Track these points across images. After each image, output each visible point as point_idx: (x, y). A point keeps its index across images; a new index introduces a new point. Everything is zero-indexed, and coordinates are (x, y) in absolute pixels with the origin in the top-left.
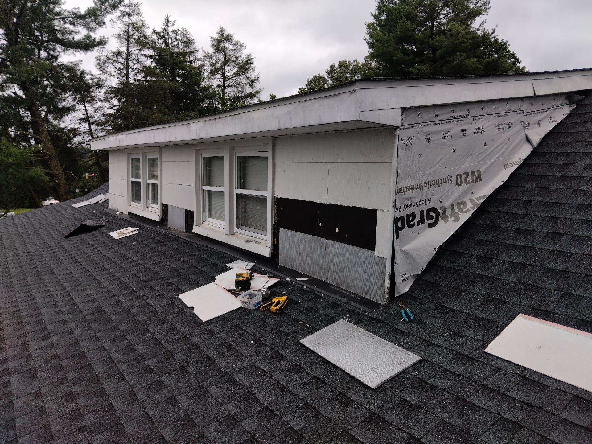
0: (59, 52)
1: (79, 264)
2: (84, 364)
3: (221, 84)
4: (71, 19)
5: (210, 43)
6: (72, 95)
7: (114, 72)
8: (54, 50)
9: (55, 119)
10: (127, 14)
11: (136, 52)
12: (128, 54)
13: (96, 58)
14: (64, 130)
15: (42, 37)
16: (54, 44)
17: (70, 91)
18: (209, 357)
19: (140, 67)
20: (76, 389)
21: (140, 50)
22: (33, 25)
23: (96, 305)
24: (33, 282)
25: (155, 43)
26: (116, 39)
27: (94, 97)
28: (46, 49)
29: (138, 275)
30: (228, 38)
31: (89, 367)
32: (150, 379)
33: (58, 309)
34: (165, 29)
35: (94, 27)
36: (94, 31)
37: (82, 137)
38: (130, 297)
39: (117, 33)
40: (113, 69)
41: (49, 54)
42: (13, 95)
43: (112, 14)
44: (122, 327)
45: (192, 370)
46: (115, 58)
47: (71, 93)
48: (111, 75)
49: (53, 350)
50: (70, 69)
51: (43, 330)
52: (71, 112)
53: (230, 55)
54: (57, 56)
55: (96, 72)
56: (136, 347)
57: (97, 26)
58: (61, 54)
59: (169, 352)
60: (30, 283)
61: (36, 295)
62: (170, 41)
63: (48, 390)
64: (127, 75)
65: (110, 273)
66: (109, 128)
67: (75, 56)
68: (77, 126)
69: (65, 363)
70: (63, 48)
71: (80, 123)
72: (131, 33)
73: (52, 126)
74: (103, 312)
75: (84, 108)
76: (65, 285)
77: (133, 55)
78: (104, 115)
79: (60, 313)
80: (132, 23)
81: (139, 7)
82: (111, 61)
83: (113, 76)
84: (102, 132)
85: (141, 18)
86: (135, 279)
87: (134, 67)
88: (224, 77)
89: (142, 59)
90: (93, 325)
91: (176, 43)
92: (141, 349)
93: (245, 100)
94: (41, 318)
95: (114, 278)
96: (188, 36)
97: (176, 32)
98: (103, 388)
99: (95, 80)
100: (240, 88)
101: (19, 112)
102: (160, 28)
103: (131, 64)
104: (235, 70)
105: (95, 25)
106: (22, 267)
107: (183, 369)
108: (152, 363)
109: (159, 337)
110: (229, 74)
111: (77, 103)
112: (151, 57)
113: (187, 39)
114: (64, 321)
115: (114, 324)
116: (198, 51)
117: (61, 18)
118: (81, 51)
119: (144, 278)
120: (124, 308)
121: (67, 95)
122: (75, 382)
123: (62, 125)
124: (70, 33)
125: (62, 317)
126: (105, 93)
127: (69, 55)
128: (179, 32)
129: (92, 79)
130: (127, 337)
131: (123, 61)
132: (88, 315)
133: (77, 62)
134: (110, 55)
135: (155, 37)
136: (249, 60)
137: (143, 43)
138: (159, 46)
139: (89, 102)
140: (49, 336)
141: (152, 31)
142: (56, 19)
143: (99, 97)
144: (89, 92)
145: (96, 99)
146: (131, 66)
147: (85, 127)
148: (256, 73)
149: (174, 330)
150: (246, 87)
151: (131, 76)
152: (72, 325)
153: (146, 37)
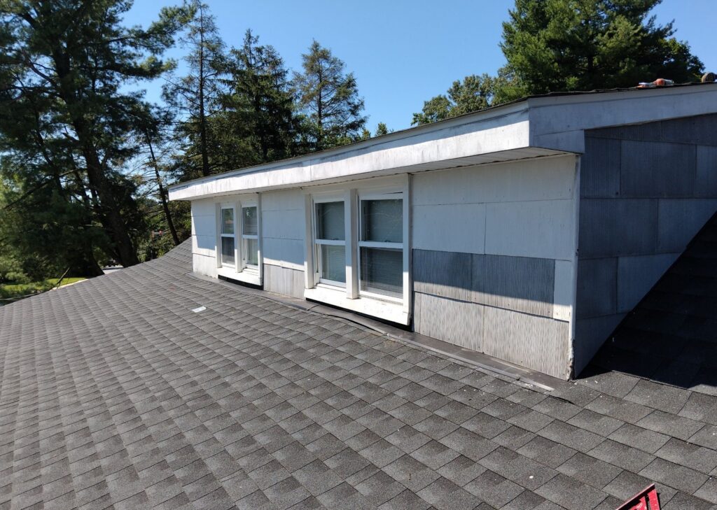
0: (118, 82)
1: (166, 340)
2: (194, 460)
3: (317, 113)
4: (132, 40)
5: (301, 61)
6: (135, 133)
7: (186, 103)
8: (111, 79)
9: (115, 164)
10: (199, 30)
11: (212, 77)
12: (202, 80)
13: (163, 87)
14: (126, 178)
15: (97, 64)
16: (111, 72)
17: (133, 129)
18: (348, 448)
19: (216, 96)
20: (189, 489)
21: (216, 75)
22: (85, 50)
23: (197, 388)
24: (112, 364)
25: (234, 65)
26: (187, 62)
27: (161, 135)
28: (102, 78)
29: (244, 351)
30: (325, 56)
31: (200, 464)
32: (280, 476)
33: (150, 395)
34: (246, 47)
35: (160, 47)
36: (160, 53)
37: (147, 185)
38: (239, 378)
39: (188, 55)
40: (184, 101)
41: (105, 85)
42: (64, 137)
43: (182, 30)
44: (235, 415)
45: (331, 463)
46: (186, 86)
47: (133, 131)
48: (181, 108)
49: (152, 443)
50: (131, 101)
51: (135, 420)
52: (134, 155)
53: (326, 77)
54: (116, 86)
55: (163, 104)
56: (256, 438)
57: (164, 47)
58: (120, 84)
59: (299, 443)
60: (109, 365)
61: (120, 379)
62: (253, 62)
63: (154, 491)
64: (201, 106)
65: (208, 349)
66: (180, 173)
67: (138, 85)
68: (141, 173)
69: (170, 459)
70: (123, 75)
71: (145, 169)
72: (205, 53)
73: (112, 173)
74: (207, 397)
75: (150, 150)
76: (154, 366)
77: (208, 82)
78: (174, 157)
79: (153, 399)
80: (206, 42)
81: (214, 21)
82: (181, 90)
83: (185, 108)
84: (172, 178)
85: (217, 35)
86: (242, 356)
87: (210, 96)
88: (320, 104)
89: (219, 85)
90: (198, 413)
91: (260, 64)
92: (262, 440)
93: (346, 132)
94: (131, 406)
95: (215, 355)
96: (274, 54)
97: (259, 50)
98: (221, 488)
99: (163, 114)
100: (340, 117)
101: (72, 157)
102: (239, 46)
103: (205, 93)
104: (333, 95)
105: (160, 46)
106: (95, 345)
107: (318, 464)
108: (279, 456)
109: (283, 425)
110: (325, 101)
111: (141, 144)
112: (229, 83)
113: (273, 58)
114: (160, 409)
115: (223, 411)
116: (287, 72)
117: (119, 40)
118: (144, 79)
119: (252, 355)
120: (233, 391)
121: (129, 135)
122: (185, 482)
123: (125, 172)
124: (131, 57)
125: (157, 404)
126: (175, 130)
127: (130, 84)
128: (263, 50)
129: (158, 113)
130: (243, 426)
131: (195, 90)
132: (189, 400)
133: (140, 93)
134: (180, 83)
135: (234, 58)
136: (350, 82)
137: (219, 65)
138: (239, 68)
139: (156, 142)
140: (143, 427)
141: (231, 49)
142: (114, 41)
143: (168, 135)
144: (156, 130)
145: (164, 138)
146: (206, 95)
147: (151, 173)
148: (359, 97)
149: (300, 416)
150: (348, 116)
151: (206, 108)
152: (172, 413)
153: (222, 58)
